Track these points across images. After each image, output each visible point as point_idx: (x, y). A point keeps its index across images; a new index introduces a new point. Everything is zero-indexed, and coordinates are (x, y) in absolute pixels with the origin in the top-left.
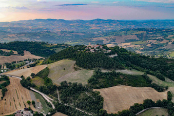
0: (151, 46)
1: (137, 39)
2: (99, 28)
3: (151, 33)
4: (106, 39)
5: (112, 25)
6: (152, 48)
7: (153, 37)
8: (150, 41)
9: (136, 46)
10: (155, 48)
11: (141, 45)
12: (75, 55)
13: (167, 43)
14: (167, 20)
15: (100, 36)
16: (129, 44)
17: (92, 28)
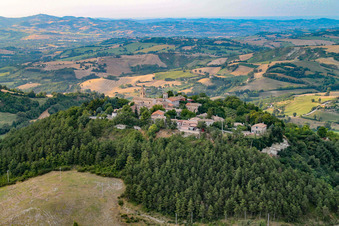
0: (211, 84)
1: (161, 64)
2: (48, 37)
3: (189, 48)
4: (82, 65)
5: (77, 30)
6: (214, 88)
7: (200, 58)
8: (203, 69)
9: (170, 83)
10: (223, 89)
11: (182, 79)
12: (111, 151)
13: (251, 76)
14: (202, 19)
15: (57, 57)
16: (150, 77)
17: (30, 37)
